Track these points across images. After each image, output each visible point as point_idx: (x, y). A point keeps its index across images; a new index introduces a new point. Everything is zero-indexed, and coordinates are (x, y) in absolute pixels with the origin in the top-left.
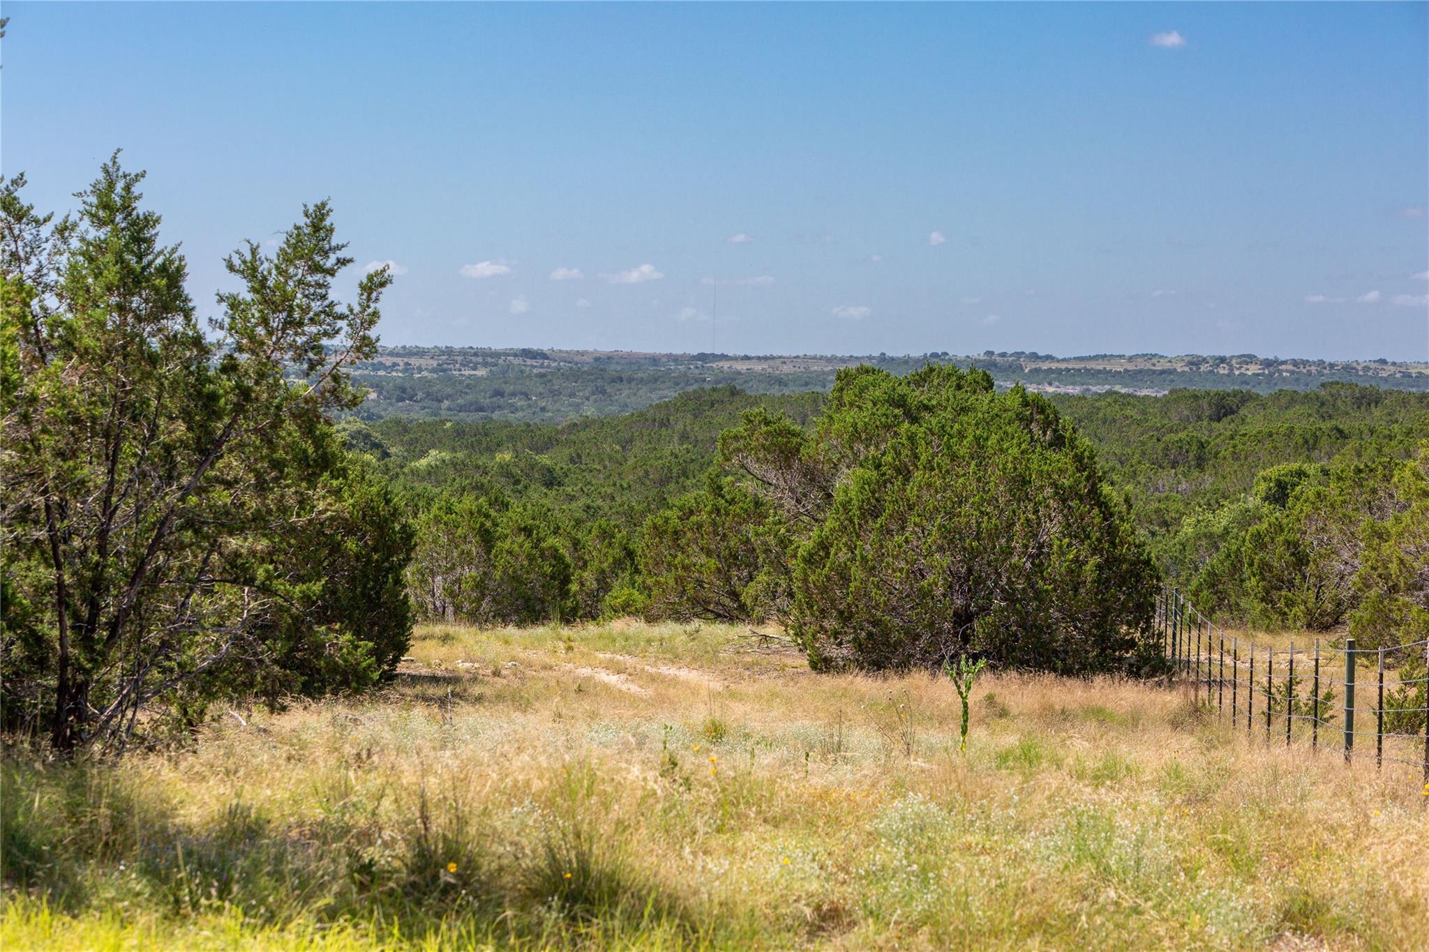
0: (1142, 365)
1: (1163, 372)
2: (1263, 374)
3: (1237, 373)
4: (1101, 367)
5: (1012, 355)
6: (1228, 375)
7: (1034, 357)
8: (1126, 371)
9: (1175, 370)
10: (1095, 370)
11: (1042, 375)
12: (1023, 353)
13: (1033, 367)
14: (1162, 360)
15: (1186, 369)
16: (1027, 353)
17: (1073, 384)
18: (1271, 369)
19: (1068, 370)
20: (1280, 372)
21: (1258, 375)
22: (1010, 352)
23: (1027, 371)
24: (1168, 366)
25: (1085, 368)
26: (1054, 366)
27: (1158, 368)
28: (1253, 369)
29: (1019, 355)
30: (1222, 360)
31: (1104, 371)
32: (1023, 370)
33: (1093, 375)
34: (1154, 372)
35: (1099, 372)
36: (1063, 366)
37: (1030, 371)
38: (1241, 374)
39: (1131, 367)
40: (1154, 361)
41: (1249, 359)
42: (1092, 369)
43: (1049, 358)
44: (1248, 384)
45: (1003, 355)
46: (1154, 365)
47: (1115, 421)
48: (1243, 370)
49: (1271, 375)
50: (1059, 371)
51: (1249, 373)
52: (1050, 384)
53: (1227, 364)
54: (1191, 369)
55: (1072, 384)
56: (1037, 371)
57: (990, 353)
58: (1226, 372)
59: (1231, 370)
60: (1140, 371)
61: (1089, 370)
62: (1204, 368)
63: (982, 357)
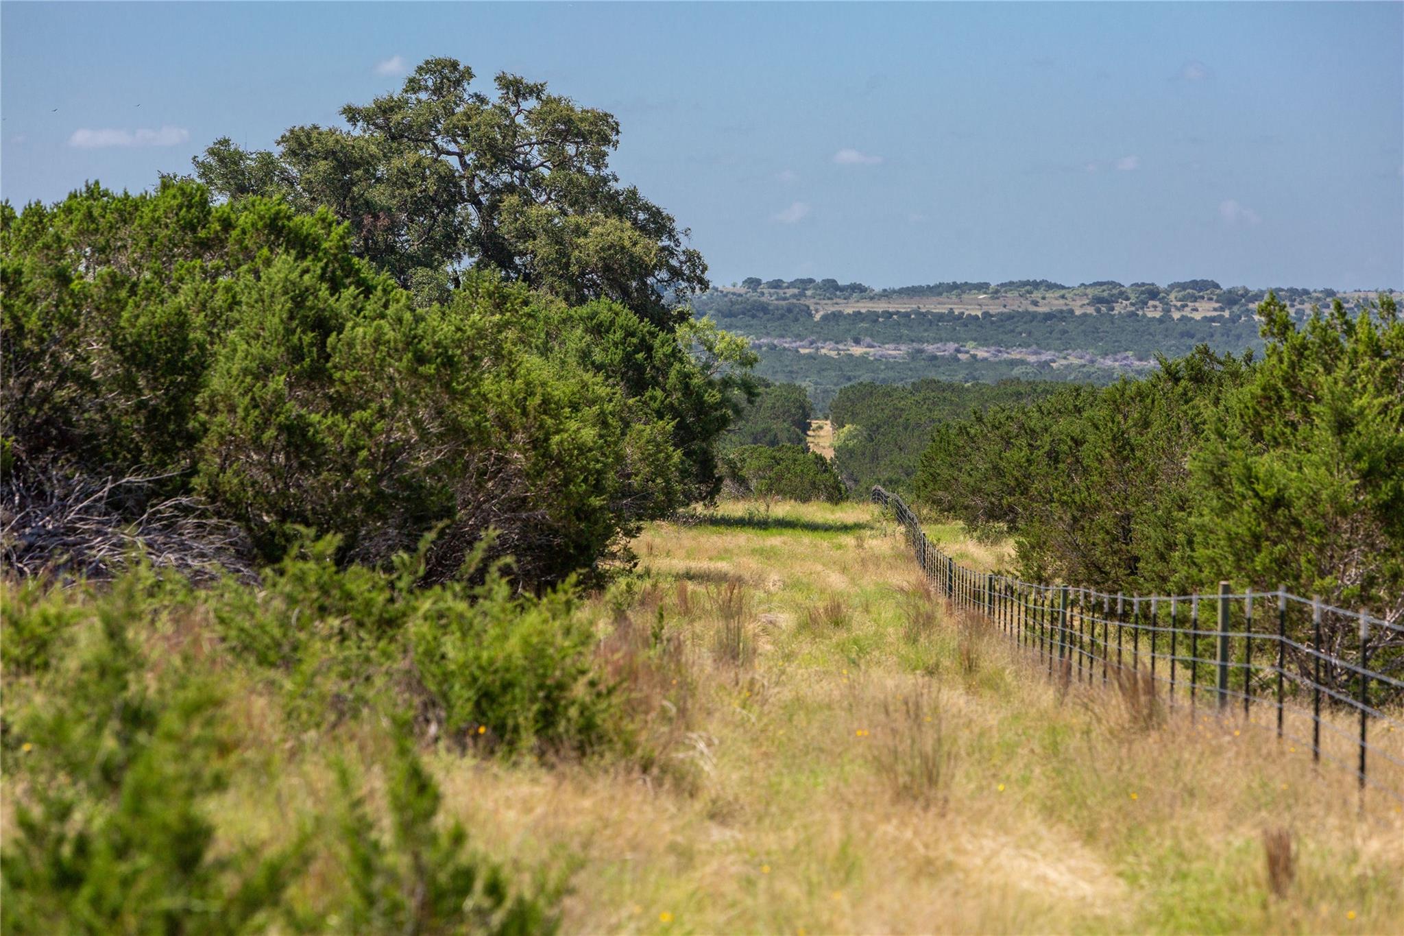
0: (1015, 303)
1: (1048, 317)
2: (1219, 319)
3: (1176, 315)
4: (943, 310)
5: (792, 285)
6: (1161, 321)
7: (831, 288)
8: (986, 315)
9: (1071, 312)
10: (933, 314)
11: (844, 325)
12: (811, 281)
13: (831, 309)
14: (1049, 295)
15: (1091, 310)
16: (819, 280)
17: (898, 340)
18: (1235, 309)
19: (888, 315)
20: (1249, 313)
21: (1213, 319)
22: (788, 279)
23: (818, 317)
24: (1059, 305)
25: (918, 313)
26: (864, 307)
27: (1042, 309)
28: (1204, 309)
29: (805, 283)
30: (1153, 293)
31: (951, 317)
32: (810, 315)
33: (931, 322)
34: (1034, 316)
35: (941, 317)
36: (880, 307)
37: (825, 318)
38: (1183, 318)
39: (995, 309)
40: (1037, 295)
41: (1199, 289)
42: (928, 312)
43: (857, 289)
44: (1192, 336)
45: (777, 284)
46: (1035, 303)
47: (918, 425)
48: (1187, 312)
49: (1234, 319)
50: (873, 317)
51: (1197, 316)
52: (857, 341)
53: (1161, 300)
54: (1098, 311)
55: (894, 341)
56: (836, 317)
57: (753, 283)
58: (1158, 315)
59: (1167, 311)
60: (1011, 317)
61: (924, 315)
62: (1120, 308)
63: (740, 289)
